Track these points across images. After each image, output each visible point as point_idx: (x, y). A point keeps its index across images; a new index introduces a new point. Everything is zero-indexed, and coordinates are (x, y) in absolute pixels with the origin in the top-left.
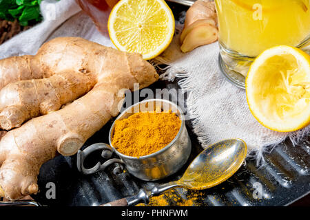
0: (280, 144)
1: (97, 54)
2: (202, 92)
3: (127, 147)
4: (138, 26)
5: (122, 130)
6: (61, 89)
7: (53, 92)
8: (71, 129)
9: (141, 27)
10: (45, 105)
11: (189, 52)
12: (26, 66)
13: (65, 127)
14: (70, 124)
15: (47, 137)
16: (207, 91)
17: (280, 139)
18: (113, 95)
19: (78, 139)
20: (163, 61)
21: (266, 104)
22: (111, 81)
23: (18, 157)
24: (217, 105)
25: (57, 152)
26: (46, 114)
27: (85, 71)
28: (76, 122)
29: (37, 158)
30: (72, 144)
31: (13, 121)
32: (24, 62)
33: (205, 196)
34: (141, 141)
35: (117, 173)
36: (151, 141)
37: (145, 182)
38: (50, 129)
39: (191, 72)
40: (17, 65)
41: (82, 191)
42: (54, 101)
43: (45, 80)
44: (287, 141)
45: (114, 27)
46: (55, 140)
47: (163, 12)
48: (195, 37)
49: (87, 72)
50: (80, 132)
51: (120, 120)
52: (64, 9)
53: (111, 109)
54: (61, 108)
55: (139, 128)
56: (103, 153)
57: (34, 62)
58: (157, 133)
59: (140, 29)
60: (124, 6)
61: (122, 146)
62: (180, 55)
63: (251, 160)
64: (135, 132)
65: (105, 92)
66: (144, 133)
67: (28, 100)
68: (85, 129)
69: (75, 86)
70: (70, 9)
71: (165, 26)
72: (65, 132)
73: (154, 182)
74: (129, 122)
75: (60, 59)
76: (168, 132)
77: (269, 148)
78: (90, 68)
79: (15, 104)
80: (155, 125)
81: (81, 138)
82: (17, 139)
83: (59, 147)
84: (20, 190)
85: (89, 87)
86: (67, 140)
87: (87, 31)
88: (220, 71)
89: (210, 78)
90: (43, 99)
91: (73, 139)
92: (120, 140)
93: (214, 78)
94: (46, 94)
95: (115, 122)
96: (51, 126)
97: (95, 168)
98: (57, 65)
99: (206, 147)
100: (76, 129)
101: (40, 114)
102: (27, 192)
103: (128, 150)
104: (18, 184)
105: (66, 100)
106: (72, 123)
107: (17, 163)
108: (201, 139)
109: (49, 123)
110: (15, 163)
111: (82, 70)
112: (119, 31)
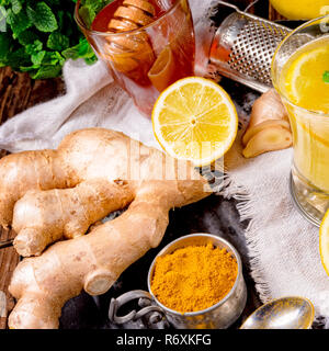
2: (265, 222)
3: (170, 296)
4: (190, 121)
5: (165, 273)
6: (91, 205)
7: (80, 210)
8: (102, 264)
9: (194, 122)
10: (72, 227)
12: (48, 168)
13: (94, 262)
14: (100, 258)
15: (73, 272)
16: (272, 220)
18: (154, 221)
22: (153, 201)
23: (38, 297)
25: (83, 290)
26: (71, 238)
27: (121, 183)
28: (109, 255)
29: (60, 297)
30: (102, 282)
31: (33, 248)
32: (45, 161)
34: (187, 291)
35: (155, 322)
36: (199, 293)
38: (77, 262)
39: (254, 194)
40: (36, 165)
42: (81, 222)
46: (83, 276)
47: (223, 107)
48: (262, 140)
49: (124, 184)
50: (113, 268)
51: (164, 256)
52: (95, 81)
53: (151, 239)
54: (88, 232)
55: (185, 273)
56: (140, 301)
57: (58, 162)
58: (207, 283)
59: (192, 126)
60: (174, 93)
61: (164, 294)
62: (241, 160)
64: (181, 278)
65: (145, 216)
66: (191, 281)
67: (51, 220)
68: (119, 263)
69: (108, 201)
70: (103, 80)
71: (225, 125)
72: (95, 267)
74: (174, 262)
75: (90, 162)
76: (221, 283)
79: (35, 224)
80: (205, 273)
82: (37, 273)
83: (86, 284)
85: (125, 202)
86: (96, 277)
87: (121, 107)
88: (290, 196)
89: (277, 204)
90: (68, 220)
91: (104, 276)
92: (161, 287)
93: (283, 204)
94: (73, 213)
95: (156, 260)
96: (79, 259)
97: (129, 317)
98: (85, 169)
100: (108, 263)
101: (64, 238)
103: (171, 300)
106: (103, 256)
107: (37, 304)
108: (258, 288)
109: (76, 254)
110: (34, 304)
111: (117, 181)
112: (166, 125)
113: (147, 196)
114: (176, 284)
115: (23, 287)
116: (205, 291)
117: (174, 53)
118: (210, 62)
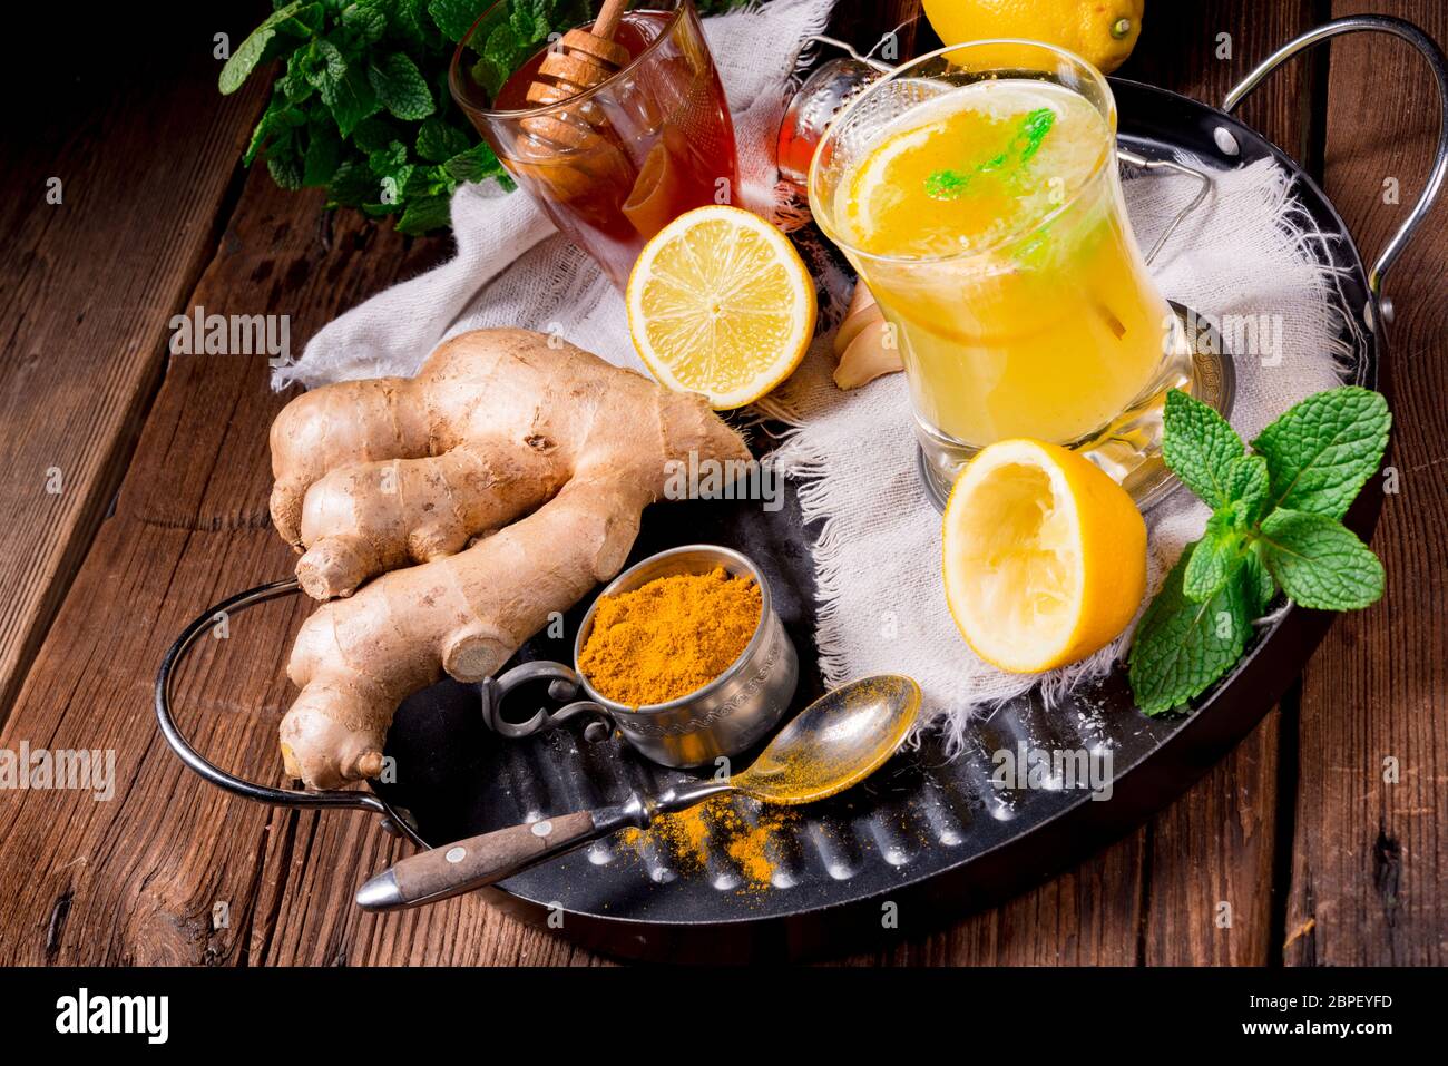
0: (1017, 700)
1: (577, 393)
2: (858, 525)
3: (615, 675)
4: (708, 307)
5: (609, 628)
6: (470, 493)
7: (445, 502)
8: (481, 613)
9: (717, 309)
10: (423, 537)
11: (856, 389)
12: (386, 414)
13: (465, 607)
14: (478, 600)
15: (418, 629)
16: (875, 521)
17: (1018, 688)
18: (603, 523)
19: (497, 640)
20: (775, 411)
21: (993, 588)
22: (604, 480)
23: (338, 680)
24: (892, 567)
25: (441, 668)
26: (425, 561)
27: (541, 443)
28: (496, 593)
29: (389, 683)
30: (480, 652)
31: (335, 579)
32: (380, 401)
33: (802, 823)
34: (651, 663)
35: (594, 739)
36: (677, 667)
37: (664, 770)
38: (426, 609)
39: (837, 463)
40: (361, 409)
41: (504, 779)
42: (446, 528)
43: (429, 465)
44: (1035, 693)
45: (644, 304)
46: (439, 638)
47: (779, 274)
50: (503, 622)
51: (611, 596)
53: (594, 562)
54: (466, 547)
55: (650, 627)
56: (553, 687)
57: (409, 403)
58: (691, 645)
59: (714, 316)
60: (673, 245)
61: (602, 672)
62: (830, 394)
63: (934, 736)
64: (639, 636)
65: (584, 513)
66: (661, 641)
67: (378, 524)
68: (519, 613)
69: (510, 484)
71: (782, 314)
72: (464, 620)
73: (687, 772)
74: (630, 606)
75: (478, 401)
76: (722, 645)
77: (986, 708)
78: (555, 434)
79: (342, 531)
80: (690, 624)
81: (506, 637)
82: (342, 630)
83: (446, 657)
84: (337, 766)
85: (550, 486)
86: (467, 641)
88: (916, 467)
89: (887, 484)
90: (417, 522)
91: (483, 639)
92: (598, 657)
93: (899, 486)
94: (428, 507)
95: (598, 603)
96: (430, 601)
97: (532, 724)
98: (468, 415)
99: (833, 686)
100: (496, 612)
101: (409, 560)
102: (355, 774)
103: (617, 683)
104: (333, 749)
105: (481, 523)
106: (484, 596)
107: (336, 694)
108: (824, 664)
109: (426, 591)
110: (329, 694)
111: (533, 440)
112: (656, 318)
113: (594, 471)
114: (630, 651)
115: (313, 662)
116: (687, 662)
117: (673, 156)
118: (780, 177)
